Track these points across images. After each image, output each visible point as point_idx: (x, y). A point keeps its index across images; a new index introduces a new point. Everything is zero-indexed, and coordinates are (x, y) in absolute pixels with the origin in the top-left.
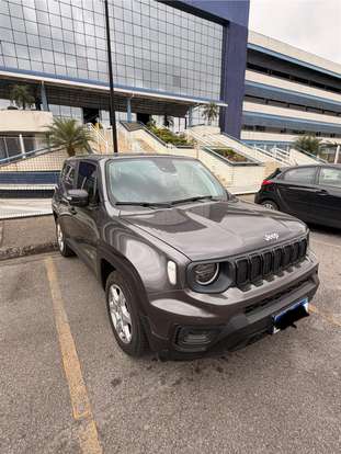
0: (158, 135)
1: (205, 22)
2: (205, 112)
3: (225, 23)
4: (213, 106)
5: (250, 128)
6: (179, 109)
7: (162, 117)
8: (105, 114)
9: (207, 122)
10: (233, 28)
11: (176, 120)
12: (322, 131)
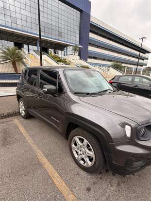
0: (53, 58)
1: (72, 9)
2: (73, 49)
3: (81, 11)
4: (76, 47)
5: (91, 58)
6: (61, 47)
7: (53, 50)
8: (25, 46)
9: (74, 53)
10: (84, 14)
11: (59, 52)
12: (119, 61)
